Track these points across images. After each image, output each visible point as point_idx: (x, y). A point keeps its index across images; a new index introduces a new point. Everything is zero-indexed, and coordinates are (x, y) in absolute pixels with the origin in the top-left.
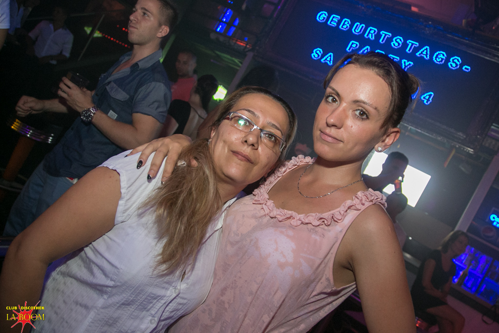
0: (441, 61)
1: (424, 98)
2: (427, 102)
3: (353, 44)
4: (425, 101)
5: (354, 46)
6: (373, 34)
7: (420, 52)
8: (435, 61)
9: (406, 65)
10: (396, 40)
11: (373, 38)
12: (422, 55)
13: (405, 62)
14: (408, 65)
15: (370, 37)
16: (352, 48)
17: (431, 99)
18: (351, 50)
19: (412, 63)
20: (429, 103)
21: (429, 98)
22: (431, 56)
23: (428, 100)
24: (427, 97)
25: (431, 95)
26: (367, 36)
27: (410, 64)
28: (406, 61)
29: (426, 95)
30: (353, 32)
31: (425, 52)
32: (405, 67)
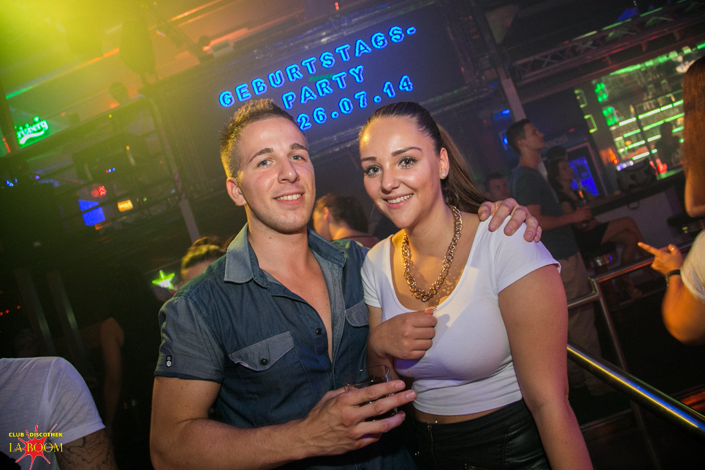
0: (384, 43)
1: (403, 87)
2: (409, 88)
3: (287, 98)
4: (407, 89)
5: (290, 98)
6: (297, 72)
7: (357, 51)
8: (379, 47)
9: (357, 72)
10: (324, 59)
11: (301, 75)
12: (362, 52)
14: (359, 71)
15: (298, 77)
16: (290, 103)
17: (410, 83)
18: (291, 105)
19: (360, 67)
20: (411, 87)
21: (407, 83)
22: (372, 46)
23: (409, 86)
24: (405, 84)
25: (406, 79)
26: (293, 78)
27: (360, 70)
28: (353, 69)
29: (401, 83)
30: (275, 86)
31: (361, 47)
32: (359, 75)
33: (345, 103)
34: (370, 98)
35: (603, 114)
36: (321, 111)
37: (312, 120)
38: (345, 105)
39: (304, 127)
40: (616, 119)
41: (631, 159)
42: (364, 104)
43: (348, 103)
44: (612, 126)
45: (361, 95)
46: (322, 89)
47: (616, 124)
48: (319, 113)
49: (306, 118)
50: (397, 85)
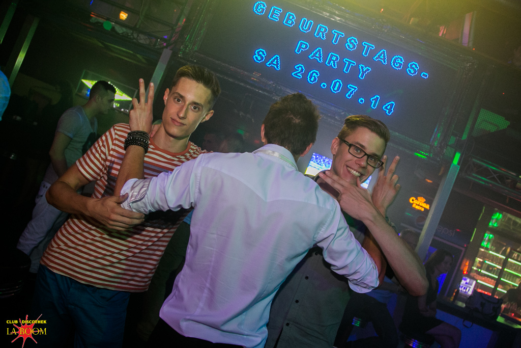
0: (400, 66)
2: (389, 113)
3: (302, 44)
4: (387, 111)
5: (304, 46)
6: (324, 33)
7: (377, 56)
8: (393, 66)
10: (350, 40)
11: (325, 37)
12: (380, 59)
13: (362, 67)
14: (366, 71)
15: (322, 37)
16: (301, 50)
18: (300, 52)
19: (370, 68)
20: (391, 113)
21: (391, 108)
22: (389, 61)
24: (389, 107)
25: (393, 104)
26: (318, 35)
29: (387, 104)
30: (301, 29)
31: (381, 56)
32: (363, 73)
33: (338, 84)
34: (357, 95)
35: (484, 235)
36: (317, 74)
37: (305, 75)
38: (336, 85)
39: (296, 74)
40: (489, 246)
41: (476, 280)
42: (349, 96)
43: (340, 85)
44: (483, 248)
45: (353, 88)
46: (331, 59)
47: (487, 249)
48: (314, 74)
49: (302, 70)
50: (382, 103)
